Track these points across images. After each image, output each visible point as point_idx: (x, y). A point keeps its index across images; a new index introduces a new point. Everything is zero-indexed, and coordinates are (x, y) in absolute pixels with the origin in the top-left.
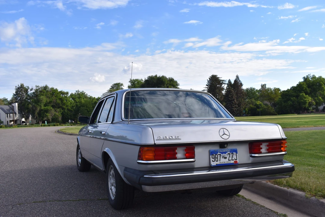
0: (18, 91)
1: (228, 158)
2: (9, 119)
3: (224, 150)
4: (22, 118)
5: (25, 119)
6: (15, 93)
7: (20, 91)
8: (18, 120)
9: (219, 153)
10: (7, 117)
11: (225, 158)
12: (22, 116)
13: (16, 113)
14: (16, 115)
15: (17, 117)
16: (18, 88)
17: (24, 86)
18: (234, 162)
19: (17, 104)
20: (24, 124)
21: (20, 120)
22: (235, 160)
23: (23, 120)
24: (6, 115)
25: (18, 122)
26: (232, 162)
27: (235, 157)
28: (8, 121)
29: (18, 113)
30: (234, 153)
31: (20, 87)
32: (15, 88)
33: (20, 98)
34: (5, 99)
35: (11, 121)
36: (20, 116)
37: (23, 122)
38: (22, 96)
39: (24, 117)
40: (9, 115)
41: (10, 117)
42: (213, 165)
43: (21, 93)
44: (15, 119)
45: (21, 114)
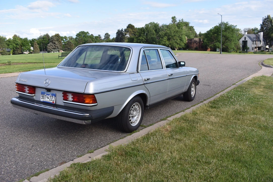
0: (265, 22)
1: (49, 98)
2: (254, 46)
3: (49, 93)
4: (266, 46)
5: (269, 46)
6: (262, 24)
7: (266, 22)
8: (262, 47)
9: (45, 94)
10: (253, 44)
11: (48, 98)
12: (266, 44)
13: (260, 41)
14: (260, 43)
15: (261, 44)
16: (265, 19)
17: (270, 17)
18: (52, 102)
19: (262, 33)
20: (267, 50)
21: (264, 47)
22: (53, 101)
23: (267, 47)
24: (252, 42)
25: (262, 49)
26: (51, 102)
27: (53, 99)
28: (253, 48)
29: (263, 41)
30: (53, 96)
31: (266, 18)
32: (262, 19)
33: (266, 28)
34: (256, 29)
35: (256, 48)
36: (264, 44)
37: (267, 49)
38: (268, 26)
39: (268, 45)
40: (254, 42)
41: (255, 44)
42: (41, 100)
43: (267, 23)
44: (260, 46)
45: (265, 42)
